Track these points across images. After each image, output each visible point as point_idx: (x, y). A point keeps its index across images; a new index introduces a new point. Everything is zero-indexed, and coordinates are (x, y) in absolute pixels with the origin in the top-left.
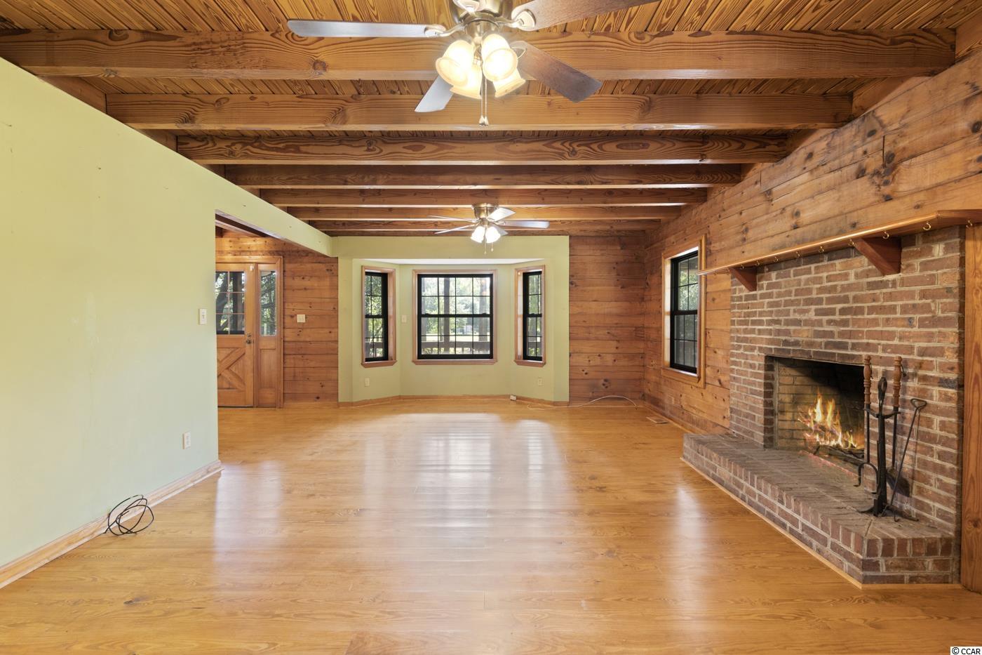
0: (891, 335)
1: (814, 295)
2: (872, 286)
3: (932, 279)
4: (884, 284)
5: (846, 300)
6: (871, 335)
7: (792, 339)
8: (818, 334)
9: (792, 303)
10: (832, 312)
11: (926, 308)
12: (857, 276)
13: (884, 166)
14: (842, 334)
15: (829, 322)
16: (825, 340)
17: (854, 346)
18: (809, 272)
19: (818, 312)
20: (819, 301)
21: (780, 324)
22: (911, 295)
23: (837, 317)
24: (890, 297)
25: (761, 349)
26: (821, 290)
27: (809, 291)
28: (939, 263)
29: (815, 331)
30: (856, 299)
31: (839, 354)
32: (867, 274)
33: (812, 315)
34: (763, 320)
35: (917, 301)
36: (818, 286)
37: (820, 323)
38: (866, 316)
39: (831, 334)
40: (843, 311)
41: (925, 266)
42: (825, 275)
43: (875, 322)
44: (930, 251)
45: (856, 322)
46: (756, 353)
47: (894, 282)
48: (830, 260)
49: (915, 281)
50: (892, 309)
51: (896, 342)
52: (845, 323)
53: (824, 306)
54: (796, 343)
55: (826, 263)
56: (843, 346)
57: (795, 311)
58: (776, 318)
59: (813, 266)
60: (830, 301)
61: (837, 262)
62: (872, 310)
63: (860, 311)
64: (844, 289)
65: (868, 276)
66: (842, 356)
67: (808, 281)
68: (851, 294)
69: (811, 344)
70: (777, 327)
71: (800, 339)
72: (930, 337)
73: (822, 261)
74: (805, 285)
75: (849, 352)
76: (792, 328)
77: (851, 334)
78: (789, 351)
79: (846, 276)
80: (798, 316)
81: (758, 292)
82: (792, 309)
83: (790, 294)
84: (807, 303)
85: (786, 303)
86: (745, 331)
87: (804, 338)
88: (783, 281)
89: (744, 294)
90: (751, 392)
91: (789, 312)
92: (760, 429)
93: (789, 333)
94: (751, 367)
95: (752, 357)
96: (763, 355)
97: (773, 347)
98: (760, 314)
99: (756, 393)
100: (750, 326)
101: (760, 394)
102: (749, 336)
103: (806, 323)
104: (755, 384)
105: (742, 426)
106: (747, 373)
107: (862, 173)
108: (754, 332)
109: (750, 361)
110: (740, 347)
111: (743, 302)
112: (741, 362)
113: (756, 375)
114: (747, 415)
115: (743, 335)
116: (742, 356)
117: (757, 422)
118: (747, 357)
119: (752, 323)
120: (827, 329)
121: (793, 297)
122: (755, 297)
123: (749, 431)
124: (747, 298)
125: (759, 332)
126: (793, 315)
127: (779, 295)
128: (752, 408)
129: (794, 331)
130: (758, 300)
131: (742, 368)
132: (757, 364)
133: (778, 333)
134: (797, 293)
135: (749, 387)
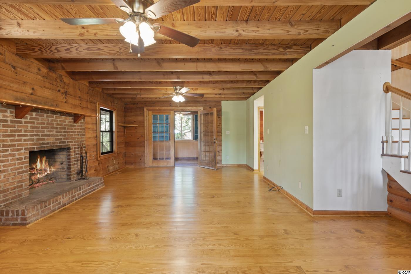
1: (55, 126)
2: (71, 126)
3: (81, 126)
4: (74, 126)
5: (65, 128)
6: (71, 139)
7: (46, 142)
8: (56, 139)
9: (45, 128)
10: (61, 132)
11: (81, 132)
12: (68, 122)
13: (65, 93)
14: (64, 139)
15: (61, 135)
16: (59, 141)
17: (68, 142)
18: (53, 117)
19: (57, 132)
20: (57, 128)
21: (39, 136)
22: (79, 129)
23: (63, 134)
24: (75, 129)
25: (26, 149)
26: (57, 124)
27: (53, 124)
28: (82, 123)
29: (55, 138)
30: (68, 129)
31: (64, 145)
32: (70, 122)
33: (54, 133)
34: (28, 135)
36: (56, 123)
37: (57, 136)
38: (70, 134)
39: (61, 139)
40: (65, 132)
41: (80, 123)
42: (59, 120)
43: (72, 135)
45: (68, 135)
46: (23, 151)
47: (76, 125)
49: (79, 126)
50: (75, 132)
51: (77, 140)
52: (65, 135)
53: (59, 130)
54: (48, 143)
56: (65, 142)
57: (47, 131)
58: (36, 133)
59: (54, 116)
61: (63, 117)
62: (72, 132)
63: (68, 132)
64: (65, 125)
65: (71, 123)
67: (52, 120)
68: (66, 127)
69: (54, 143)
70: (37, 137)
71: (49, 142)
72: (82, 138)
73: (58, 115)
74: (51, 121)
75: (67, 144)
76: (46, 138)
77: (67, 139)
78: (45, 147)
79: (65, 122)
80: (48, 133)
81: (23, 120)
82: (46, 130)
83: (44, 124)
84: (52, 128)
85: (42, 128)
86: (11, 141)
87: (51, 142)
88: (40, 118)
89: (9, 119)
90: (19, 173)
91: (44, 131)
92: (26, 189)
93: (44, 140)
94: (18, 159)
95: (19, 154)
96: (28, 151)
97: (35, 147)
98: (25, 131)
99: (23, 172)
100: (16, 138)
101: (26, 171)
102: (16, 143)
103: (52, 135)
104: (22, 168)
105: (10, 197)
106: (15, 164)
107: (59, 91)
108: (20, 140)
109: (17, 157)
110: (7, 150)
111: (9, 123)
112: (8, 159)
113: (23, 163)
114: (15, 188)
115: (10, 143)
116: (10, 155)
117: (24, 187)
118: (14, 155)
119: (19, 136)
120: (60, 137)
121: (46, 125)
122: (21, 122)
123: (17, 196)
124: (12, 122)
125: (25, 140)
126: (46, 133)
127: (38, 123)
128: (19, 182)
129: (47, 139)
130: (23, 124)
131: (10, 162)
132: (23, 157)
133: (38, 140)
134: (48, 124)
135: (17, 171)
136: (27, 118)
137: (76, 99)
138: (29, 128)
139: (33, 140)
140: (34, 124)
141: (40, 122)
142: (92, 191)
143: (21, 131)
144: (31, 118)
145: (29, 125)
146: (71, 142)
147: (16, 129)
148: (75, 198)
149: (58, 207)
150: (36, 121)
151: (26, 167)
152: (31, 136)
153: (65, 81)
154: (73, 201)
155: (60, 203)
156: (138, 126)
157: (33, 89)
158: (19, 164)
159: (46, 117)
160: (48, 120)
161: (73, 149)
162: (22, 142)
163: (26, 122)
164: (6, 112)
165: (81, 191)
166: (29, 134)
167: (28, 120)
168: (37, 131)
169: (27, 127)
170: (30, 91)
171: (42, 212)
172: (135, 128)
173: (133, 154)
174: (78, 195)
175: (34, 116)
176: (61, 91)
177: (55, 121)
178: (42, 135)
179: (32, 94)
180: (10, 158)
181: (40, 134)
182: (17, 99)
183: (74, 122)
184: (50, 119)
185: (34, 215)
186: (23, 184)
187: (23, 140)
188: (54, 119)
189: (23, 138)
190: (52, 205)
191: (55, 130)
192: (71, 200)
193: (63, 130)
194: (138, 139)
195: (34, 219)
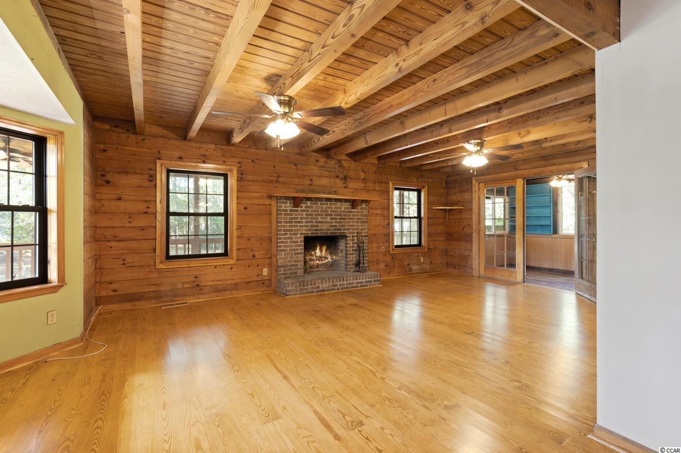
0: (354, 226)
1: (329, 213)
2: (349, 212)
3: (363, 212)
4: (352, 212)
5: (341, 215)
6: (348, 226)
7: (319, 228)
8: (331, 226)
9: (319, 215)
10: (337, 219)
11: (361, 219)
12: (344, 208)
13: (344, 178)
14: (339, 226)
15: (335, 222)
16: (334, 228)
17: (344, 229)
18: (327, 204)
19: (331, 219)
20: (331, 215)
21: (313, 223)
22: (358, 215)
23: (338, 221)
24: (353, 215)
25: (301, 234)
26: (332, 211)
27: (327, 211)
28: (364, 209)
30: (344, 215)
32: (348, 208)
33: (328, 220)
34: (302, 221)
35: (360, 217)
37: (332, 222)
38: (347, 220)
39: (336, 226)
40: (340, 219)
41: (361, 208)
42: (333, 207)
43: (350, 222)
44: (362, 206)
45: (344, 222)
46: (298, 236)
47: (354, 211)
48: (335, 202)
49: (359, 212)
50: (354, 219)
51: (355, 227)
52: (341, 222)
53: (333, 217)
54: (322, 230)
55: (334, 202)
56: (341, 230)
57: (321, 218)
58: (310, 220)
59: (329, 203)
60: (335, 215)
61: (338, 203)
62: (349, 219)
63: (345, 219)
64: (340, 212)
66: (340, 233)
69: (328, 230)
70: (311, 224)
71: (323, 228)
72: (362, 226)
73: (332, 202)
74: (325, 208)
76: (319, 224)
77: (343, 226)
78: (318, 233)
79: (341, 208)
80: (322, 220)
81: (299, 209)
82: (319, 217)
83: (318, 211)
84: (326, 215)
85: (316, 215)
86: (290, 226)
87: (325, 227)
88: (314, 206)
89: (288, 209)
90: (295, 254)
91: (318, 218)
92: (301, 269)
93: (318, 226)
94: (295, 242)
95: (296, 238)
96: (303, 236)
97: (309, 232)
98: (301, 218)
99: (299, 253)
100: (294, 224)
101: (301, 253)
102: (293, 228)
103: (326, 222)
104: (298, 250)
105: (288, 272)
106: (292, 246)
107: (338, 177)
108: (297, 226)
109: (294, 240)
110: (287, 234)
111: (288, 212)
112: (287, 241)
113: (298, 246)
114: (292, 266)
115: (288, 228)
116: (289, 238)
117: (299, 266)
118: (292, 238)
119: (295, 222)
120: (334, 224)
121: (319, 213)
122: (297, 211)
123: (294, 273)
124: (291, 211)
125: (301, 226)
126: (320, 220)
127: (312, 211)
128: (296, 261)
129: (321, 225)
130: (299, 212)
131: (288, 244)
132: (299, 240)
133: (312, 226)
134: (321, 211)
135: (294, 252)
136: (302, 207)
137: (358, 182)
138: (304, 215)
139: (307, 226)
140: (308, 212)
141: (314, 209)
142: (361, 286)
143: (297, 218)
144: (306, 207)
145: (304, 213)
146: (348, 229)
147: (293, 216)
148: (336, 288)
149: (316, 291)
150: (310, 209)
151: (301, 249)
152: (306, 222)
153: (344, 165)
154: (334, 290)
155: (319, 287)
156: (463, 208)
157: (311, 180)
158: (296, 246)
159: (320, 204)
160: (322, 208)
161: (350, 237)
162: (298, 228)
163: (301, 211)
164: (286, 203)
165: (345, 282)
166: (304, 221)
167: (304, 209)
168: (311, 218)
169: (303, 215)
170: (309, 183)
171: (301, 290)
172: (460, 211)
173: (457, 252)
174: (341, 285)
175: (309, 205)
176: (340, 177)
177: (329, 208)
178: (316, 222)
179: (310, 185)
180: (289, 241)
181: (314, 221)
182: (298, 191)
183: (352, 208)
184: (324, 206)
185: (293, 289)
186: (299, 263)
187: (299, 226)
188: (329, 206)
189: (299, 224)
190: (310, 287)
191: (329, 217)
192: (331, 288)
193: (339, 217)
194: (464, 228)
195: (293, 293)
